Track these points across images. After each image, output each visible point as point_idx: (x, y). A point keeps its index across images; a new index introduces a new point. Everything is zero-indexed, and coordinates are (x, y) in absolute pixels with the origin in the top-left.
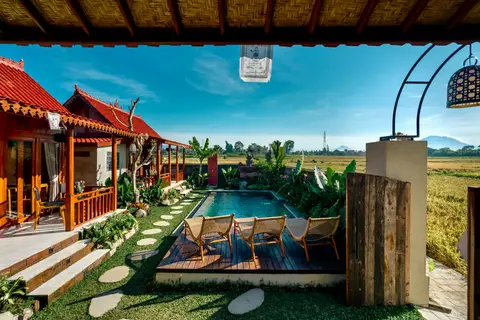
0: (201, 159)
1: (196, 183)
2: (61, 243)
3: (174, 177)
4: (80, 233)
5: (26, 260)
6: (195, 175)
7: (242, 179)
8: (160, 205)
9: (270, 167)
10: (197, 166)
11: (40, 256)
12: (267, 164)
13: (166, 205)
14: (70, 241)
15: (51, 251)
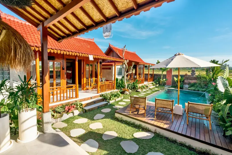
0: (163, 72)
1: (159, 83)
2: (94, 96)
3: (146, 80)
4: (100, 95)
5: (84, 99)
6: (159, 79)
7: (186, 84)
8: (137, 91)
9: (208, 78)
10: (160, 75)
11: (88, 99)
12: (205, 76)
13: (139, 92)
14: (97, 96)
15: (91, 98)
